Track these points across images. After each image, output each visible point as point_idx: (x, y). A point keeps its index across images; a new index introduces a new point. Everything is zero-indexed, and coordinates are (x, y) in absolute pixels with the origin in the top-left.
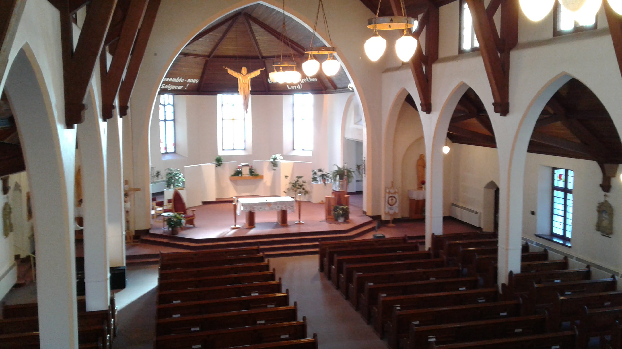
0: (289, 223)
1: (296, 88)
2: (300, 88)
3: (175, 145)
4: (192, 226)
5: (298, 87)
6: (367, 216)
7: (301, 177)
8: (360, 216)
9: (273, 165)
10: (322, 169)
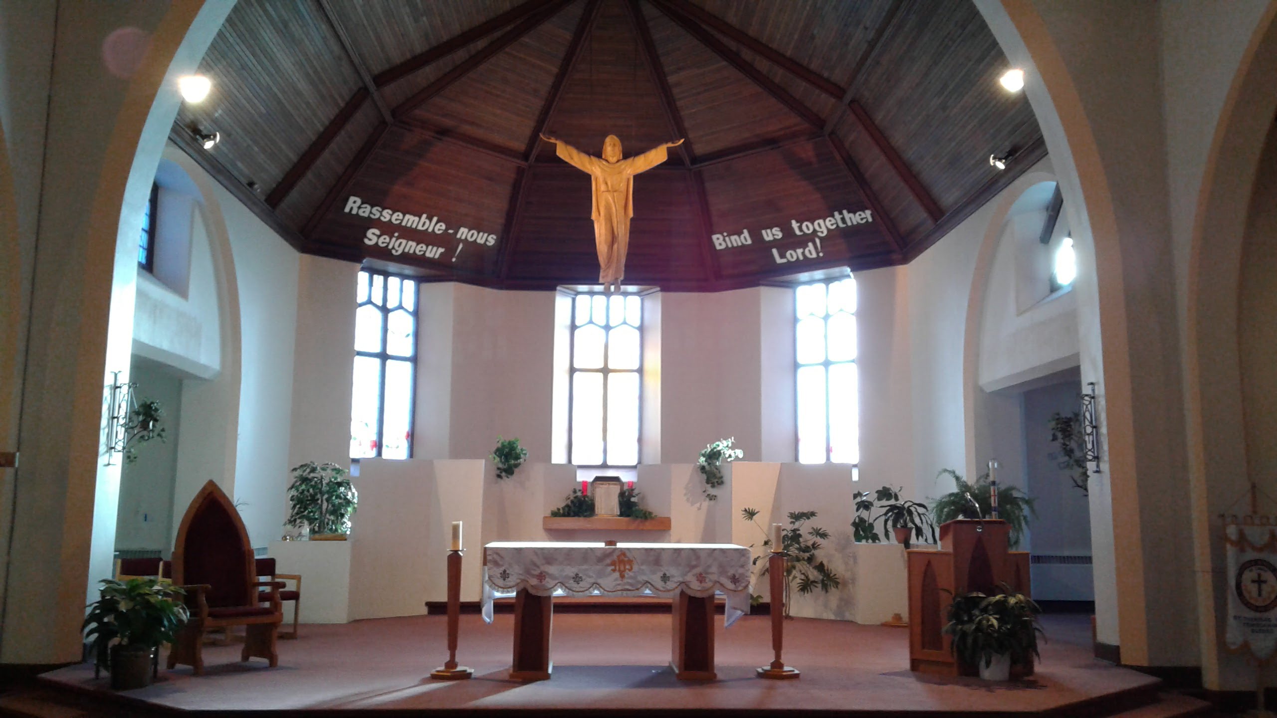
0: (720, 676)
1: (801, 258)
2: (814, 255)
3: (412, 436)
4: (265, 661)
5: (810, 251)
6: (1126, 666)
7: (810, 515)
8: (1087, 667)
9: (705, 477)
10: (895, 489)
